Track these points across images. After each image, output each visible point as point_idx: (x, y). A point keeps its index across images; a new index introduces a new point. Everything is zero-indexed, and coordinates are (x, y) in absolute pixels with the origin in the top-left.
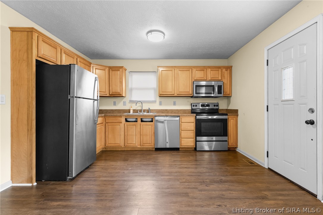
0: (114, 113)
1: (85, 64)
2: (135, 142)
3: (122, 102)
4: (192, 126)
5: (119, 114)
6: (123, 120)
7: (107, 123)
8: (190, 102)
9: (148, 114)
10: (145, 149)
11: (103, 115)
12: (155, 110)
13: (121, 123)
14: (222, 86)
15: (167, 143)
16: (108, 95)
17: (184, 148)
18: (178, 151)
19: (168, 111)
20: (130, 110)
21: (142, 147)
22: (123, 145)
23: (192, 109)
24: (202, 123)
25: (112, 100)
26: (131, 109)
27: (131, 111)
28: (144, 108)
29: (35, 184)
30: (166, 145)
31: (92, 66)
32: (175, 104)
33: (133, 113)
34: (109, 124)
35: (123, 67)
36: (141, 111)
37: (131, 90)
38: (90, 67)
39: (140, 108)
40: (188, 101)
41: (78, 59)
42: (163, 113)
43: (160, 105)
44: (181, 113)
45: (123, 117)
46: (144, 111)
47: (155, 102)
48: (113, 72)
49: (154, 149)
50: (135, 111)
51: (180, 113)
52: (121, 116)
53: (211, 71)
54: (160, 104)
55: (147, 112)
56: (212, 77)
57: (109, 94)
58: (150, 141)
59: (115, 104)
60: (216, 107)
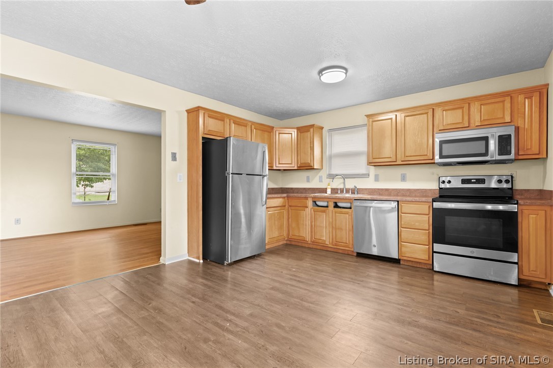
0: (306, 193)
1: (263, 131)
2: (325, 237)
3: (317, 178)
4: (425, 221)
5: (303, 195)
6: (310, 203)
7: (290, 206)
8: (438, 175)
9: (353, 196)
10: (340, 251)
11: (285, 195)
12: (366, 189)
13: (307, 207)
14: (510, 136)
15: (375, 246)
16: (296, 168)
17: (410, 261)
18: (397, 265)
19: (391, 192)
20: (326, 189)
21: (335, 247)
22: (310, 240)
23: (440, 188)
24: (447, 217)
25: (304, 174)
26: (329, 187)
27: (329, 191)
28: (348, 186)
29: (202, 261)
30: (371, 249)
31: (274, 130)
32: (403, 178)
33: (331, 193)
34: (293, 208)
35: (314, 125)
36: (342, 191)
37: (330, 157)
38: (270, 132)
39: (341, 186)
40: (433, 174)
41: (253, 127)
42: (380, 195)
43: (375, 181)
44: (416, 196)
45: (309, 199)
46: (347, 191)
47: (367, 175)
48: (302, 134)
49: (355, 254)
50: (334, 191)
51: (414, 195)
52: (306, 198)
53: (482, 106)
54: (377, 179)
55: (352, 193)
56: (486, 118)
57: (298, 167)
58: (346, 238)
59: (308, 180)
60: (505, 186)
